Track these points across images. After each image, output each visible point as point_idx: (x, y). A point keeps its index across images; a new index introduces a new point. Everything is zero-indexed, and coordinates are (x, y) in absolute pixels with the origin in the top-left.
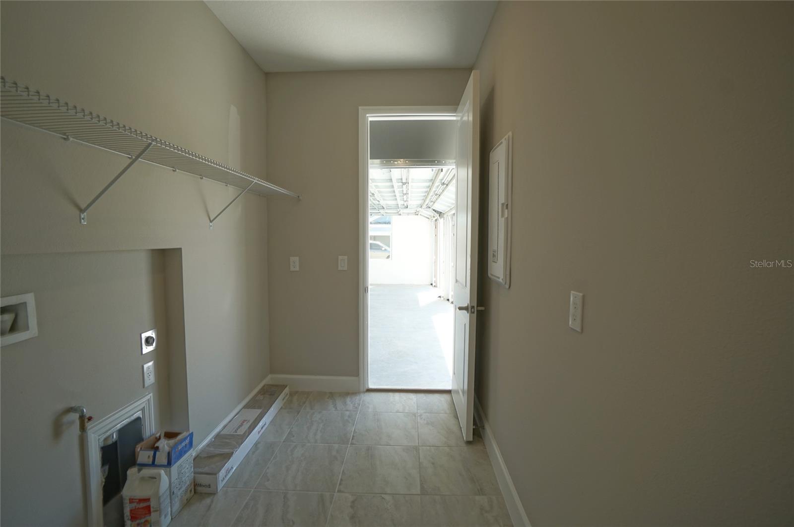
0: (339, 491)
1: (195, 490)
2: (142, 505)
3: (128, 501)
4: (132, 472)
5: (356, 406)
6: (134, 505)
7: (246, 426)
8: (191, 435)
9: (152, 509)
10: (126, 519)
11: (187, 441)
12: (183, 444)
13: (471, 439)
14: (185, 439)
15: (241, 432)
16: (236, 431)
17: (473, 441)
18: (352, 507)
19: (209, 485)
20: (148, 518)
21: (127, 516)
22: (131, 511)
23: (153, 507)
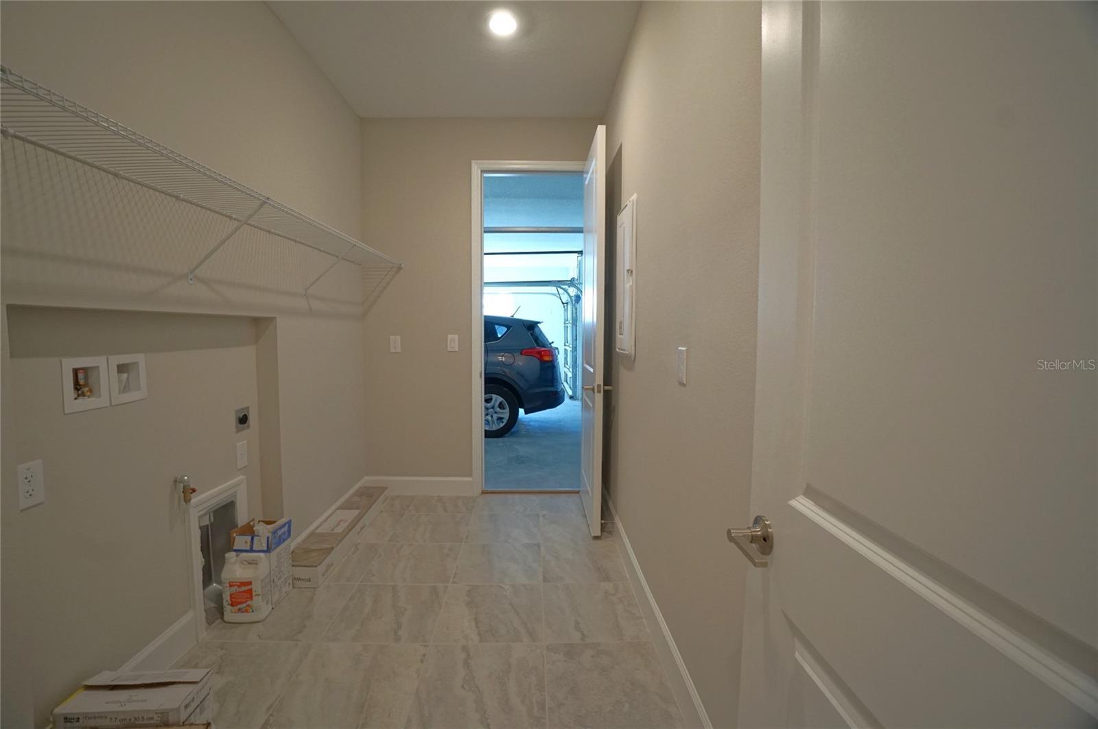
0: (453, 583)
1: (293, 584)
2: (244, 588)
3: (228, 585)
4: (230, 556)
5: (469, 508)
6: (234, 589)
7: (344, 525)
8: (289, 523)
9: (254, 594)
10: (225, 604)
11: (286, 528)
12: (282, 530)
13: (599, 534)
14: (284, 526)
15: (339, 530)
16: (333, 530)
17: (601, 536)
18: (467, 595)
19: (310, 579)
20: (249, 602)
21: (227, 601)
22: (231, 595)
23: (255, 591)
